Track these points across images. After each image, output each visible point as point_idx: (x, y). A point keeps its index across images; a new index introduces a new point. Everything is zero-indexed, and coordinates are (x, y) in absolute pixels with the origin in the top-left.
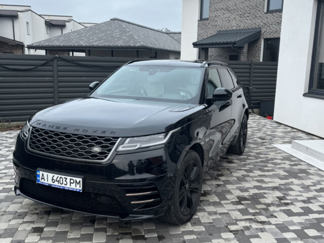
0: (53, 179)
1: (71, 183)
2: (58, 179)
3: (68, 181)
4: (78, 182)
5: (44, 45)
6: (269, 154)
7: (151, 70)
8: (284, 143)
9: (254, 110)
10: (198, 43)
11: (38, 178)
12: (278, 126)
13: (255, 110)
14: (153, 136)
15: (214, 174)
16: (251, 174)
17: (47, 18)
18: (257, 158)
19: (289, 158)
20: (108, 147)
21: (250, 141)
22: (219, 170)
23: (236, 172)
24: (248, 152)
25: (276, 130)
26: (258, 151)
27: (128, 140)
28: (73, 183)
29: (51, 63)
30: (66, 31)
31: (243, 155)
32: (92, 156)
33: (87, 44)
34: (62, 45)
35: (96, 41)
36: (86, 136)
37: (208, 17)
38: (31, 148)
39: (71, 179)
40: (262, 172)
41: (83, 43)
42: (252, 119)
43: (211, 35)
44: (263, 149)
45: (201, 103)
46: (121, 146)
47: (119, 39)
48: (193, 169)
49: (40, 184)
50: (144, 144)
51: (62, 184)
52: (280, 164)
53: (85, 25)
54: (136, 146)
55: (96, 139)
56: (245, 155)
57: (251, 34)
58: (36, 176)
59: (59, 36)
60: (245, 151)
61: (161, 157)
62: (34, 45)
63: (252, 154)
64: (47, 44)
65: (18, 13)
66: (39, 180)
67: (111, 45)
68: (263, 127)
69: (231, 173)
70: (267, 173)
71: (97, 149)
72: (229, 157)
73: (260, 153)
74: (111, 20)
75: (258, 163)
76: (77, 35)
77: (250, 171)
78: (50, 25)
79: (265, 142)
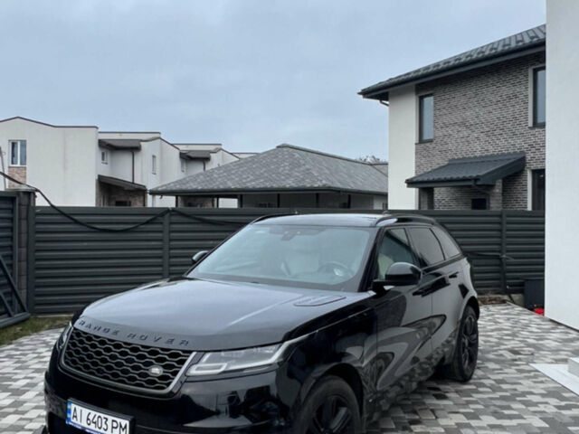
0: (88, 419)
1: (113, 427)
2: (96, 420)
3: (109, 423)
4: (123, 426)
5: (174, 189)
6: (520, 384)
7: (286, 232)
8: (557, 361)
9: (513, 295)
10: (415, 180)
11: (69, 416)
12: (553, 328)
13: (515, 297)
14: (254, 350)
15: (404, 418)
16: (474, 423)
17: (182, 148)
18: (494, 389)
19: (557, 392)
20: (173, 367)
21: (491, 356)
22: (415, 412)
23: (446, 417)
24: (480, 379)
25: (547, 336)
26: (500, 377)
27: (208, 356)
28: (116, 428)
29: (160, 219)
30: (209, 167)
31: (470, 384)
32: (148, 382)
33: (238, 187)
34: (200, 188)
35: (252, 181)
36: (143, 346)
37: (432, 137)
38: (67, 363)
39: (113, 421)
40: (498, 418)
41: (231, 185)
42: (505, 314)
43: (437, 166)
44: (511, 372)
45: (362, 289)
46: (195, 367)
47: (289, 176)
48: (337, 411)
49: (71, 426)
50: (235, 364)
51: (100, 428)
52: (536, 404)
53: (241, 156)
54: (220, 367)
55: (157, 353)
56: (475, 384)
57: (508, 162)
58: (67, 411)
59: (198, 175)
60: (474, 376)
61: (268, 388)
62: (160, 189)
63: (486, 382)
64: (178, 187)
65: (142, 143)
66: (69, 420)
67: (275, 186)
68: (523, 329)
69: (437, 417)
70: (506, 423)
71: (156, 370)
72: (442, 387)
73: (502, 381)
74: (278, 147)
75: (493, 402)
76: (225, 172)
77: (474, 416)
78: (187, 158)
79: (520, 360)
